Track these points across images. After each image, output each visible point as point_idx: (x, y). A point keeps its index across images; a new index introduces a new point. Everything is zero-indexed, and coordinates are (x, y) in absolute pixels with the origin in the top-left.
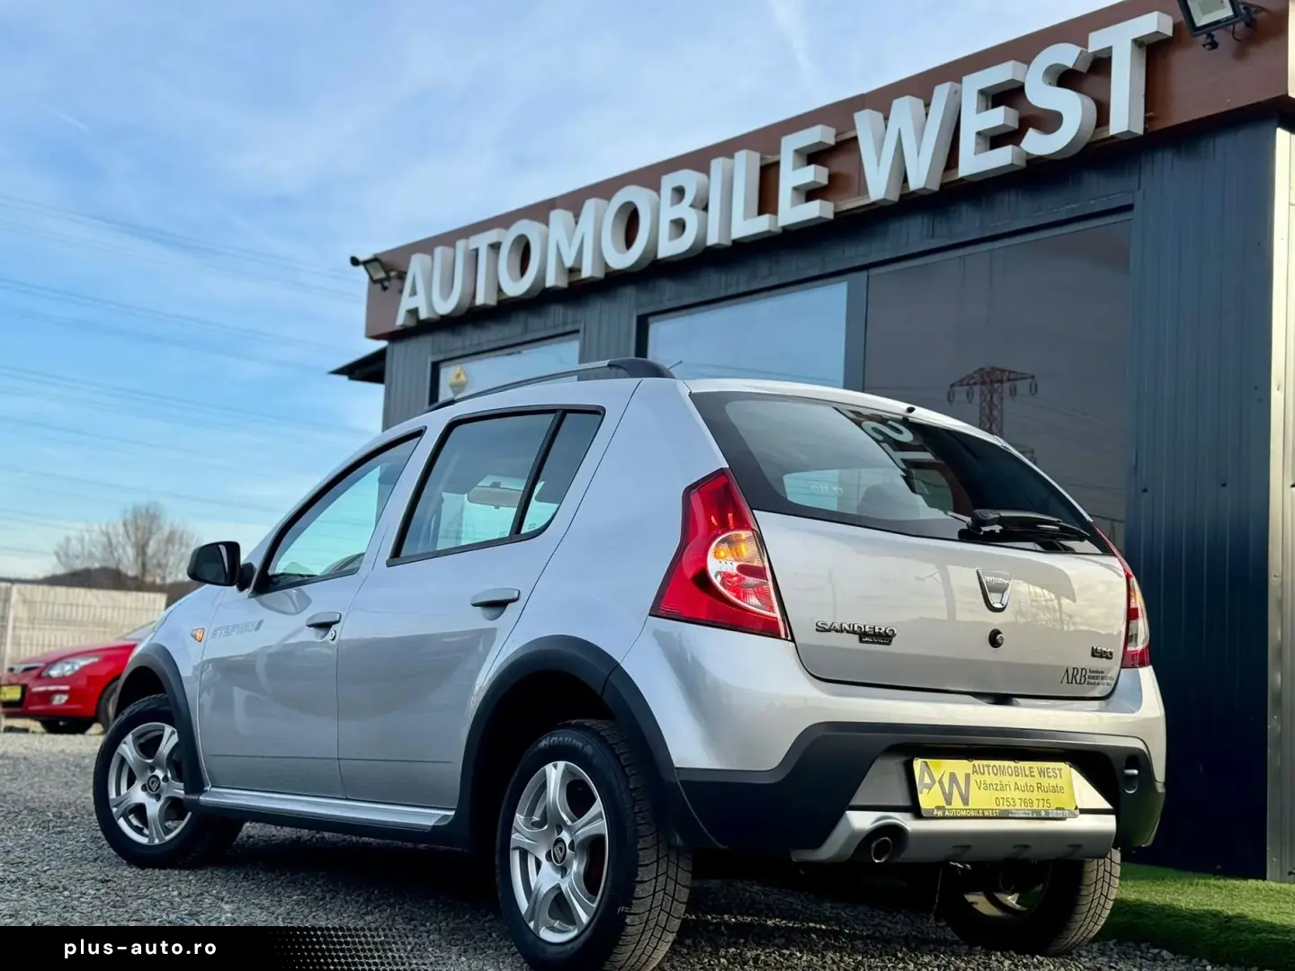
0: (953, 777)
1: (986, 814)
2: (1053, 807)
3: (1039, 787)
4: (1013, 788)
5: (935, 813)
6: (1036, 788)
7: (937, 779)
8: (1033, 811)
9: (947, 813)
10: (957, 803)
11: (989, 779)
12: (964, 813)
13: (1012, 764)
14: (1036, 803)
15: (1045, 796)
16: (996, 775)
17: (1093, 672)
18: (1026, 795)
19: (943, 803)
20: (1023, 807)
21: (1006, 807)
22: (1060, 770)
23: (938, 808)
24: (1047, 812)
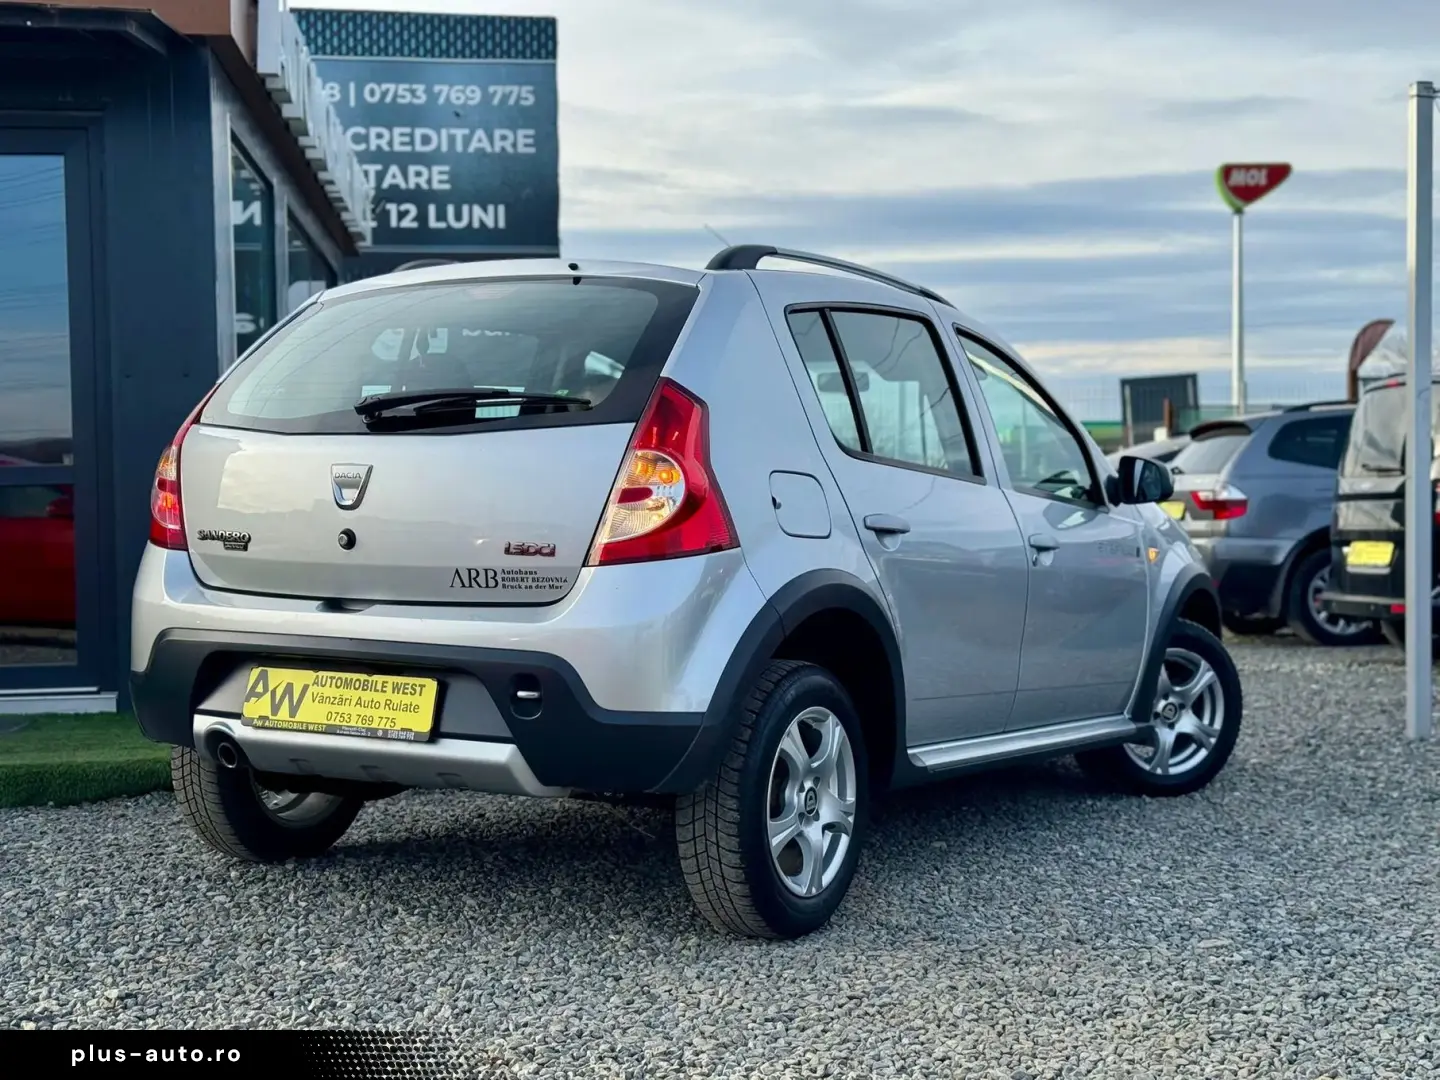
0: (289, 688)
1: (311, 728)
2: (398, 727)
3: (388, 704)
4: (353, 703)
5: (255, 721)
6: (383, 705)
7: (271, 688)
8: (368, 729)
9: (267, 724)
10: (284, 713)
11: (329, 691)
12: (285, 725)
13: (363, 677)
14: (377, 720)
15: (391, 714)
16: (337, 687)
17: (509, 573)
18: (368, 712)
19: (269, 714)
20: (360, 724)
21: (337, 723)
22: (422, 686)
23: (261, 718)
24: (385, 731)
